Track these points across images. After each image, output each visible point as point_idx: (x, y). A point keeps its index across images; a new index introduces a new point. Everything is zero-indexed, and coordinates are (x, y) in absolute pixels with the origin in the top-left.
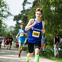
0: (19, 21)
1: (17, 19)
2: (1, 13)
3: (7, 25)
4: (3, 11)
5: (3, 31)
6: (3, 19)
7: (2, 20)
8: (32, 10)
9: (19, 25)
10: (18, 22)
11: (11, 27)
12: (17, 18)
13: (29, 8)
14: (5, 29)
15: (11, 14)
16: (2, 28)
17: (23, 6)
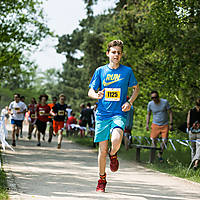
0: (74, 52)
1: (68, 46)
2: (18, 27)
3: (36, 67)
4: (23, 20)
5: (25, 87)
6: (24, 46)
7: (21, 50)
9: (76, 66)
10: (71, 55)
11: (49, 71)
12: (69, 43)
13: (107, 13)
14: (31, 78)
15: (50, 31)
16: (21, 76)
17: (86, 5)
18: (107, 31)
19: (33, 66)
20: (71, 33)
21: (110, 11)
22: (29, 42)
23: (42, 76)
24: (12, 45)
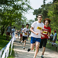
18: (50, 9)
19: (25, 19)
20: (38, 9)
21: (50, 3)
22: (25, 11)
23: (28, 22)
24: (19, 11)
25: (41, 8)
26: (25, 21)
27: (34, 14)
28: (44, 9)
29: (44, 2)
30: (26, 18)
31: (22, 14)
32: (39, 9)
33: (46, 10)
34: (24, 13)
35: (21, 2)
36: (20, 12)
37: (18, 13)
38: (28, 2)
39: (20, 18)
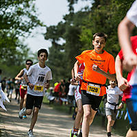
0: (58, 40)
1: (54, 34)
2: (16, 18)
3: (28, 50)
4: (20, 13)
5: (19, 65)
6: (19, 33)
7: (17, 36)
8: (92, 15)
9: (59, 50)
10: (56, 41)
12: (54, 32)
13: (84, 10)
14: (24, 58)
15: (41, 22)
16: (16, 56)
17: (69, 3)
18: (84, 25)
19: (26, 49)
21: (86, 8)
23: (33, 56)
24: (11, 31)
25: (64, 21)
26: (26, 55)
27: (46, 38)
28: (72, 25)
29: (71, 8)
30: (28, 47)
31: (17, 38)
32: (59, 24)
33: (76, 28)
34: (22, 35)
35: (14, 8)
36: (12, 34)
37: (8, 35)
38: (31, 8)
39: (12, 47)
